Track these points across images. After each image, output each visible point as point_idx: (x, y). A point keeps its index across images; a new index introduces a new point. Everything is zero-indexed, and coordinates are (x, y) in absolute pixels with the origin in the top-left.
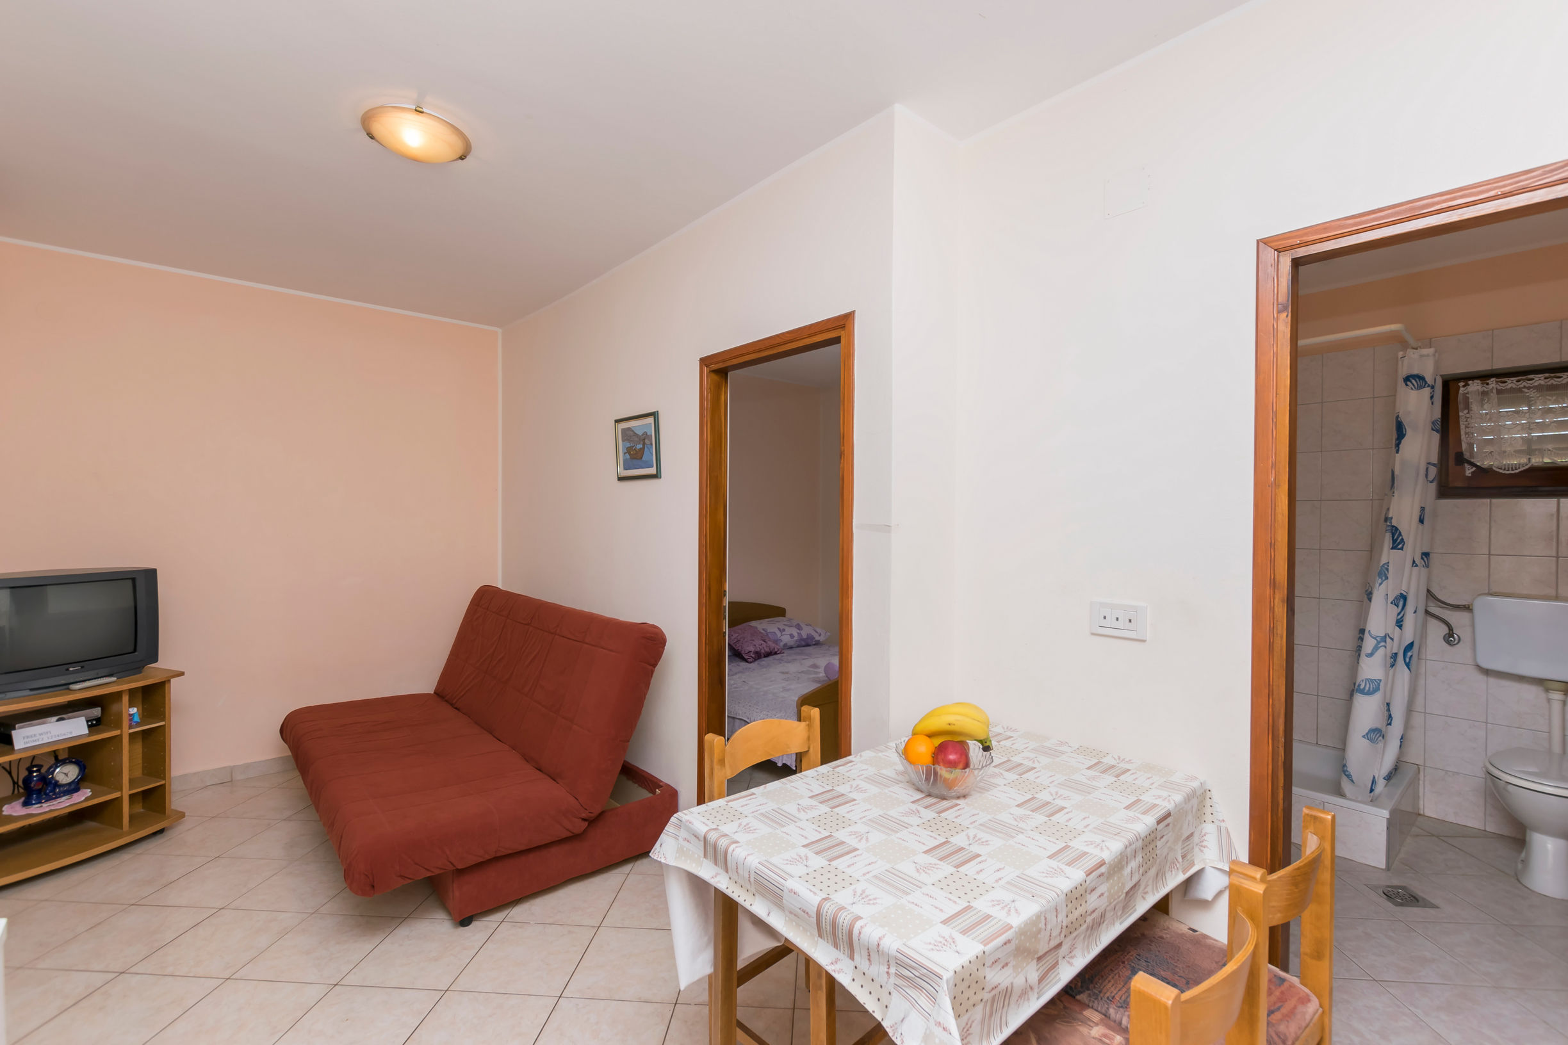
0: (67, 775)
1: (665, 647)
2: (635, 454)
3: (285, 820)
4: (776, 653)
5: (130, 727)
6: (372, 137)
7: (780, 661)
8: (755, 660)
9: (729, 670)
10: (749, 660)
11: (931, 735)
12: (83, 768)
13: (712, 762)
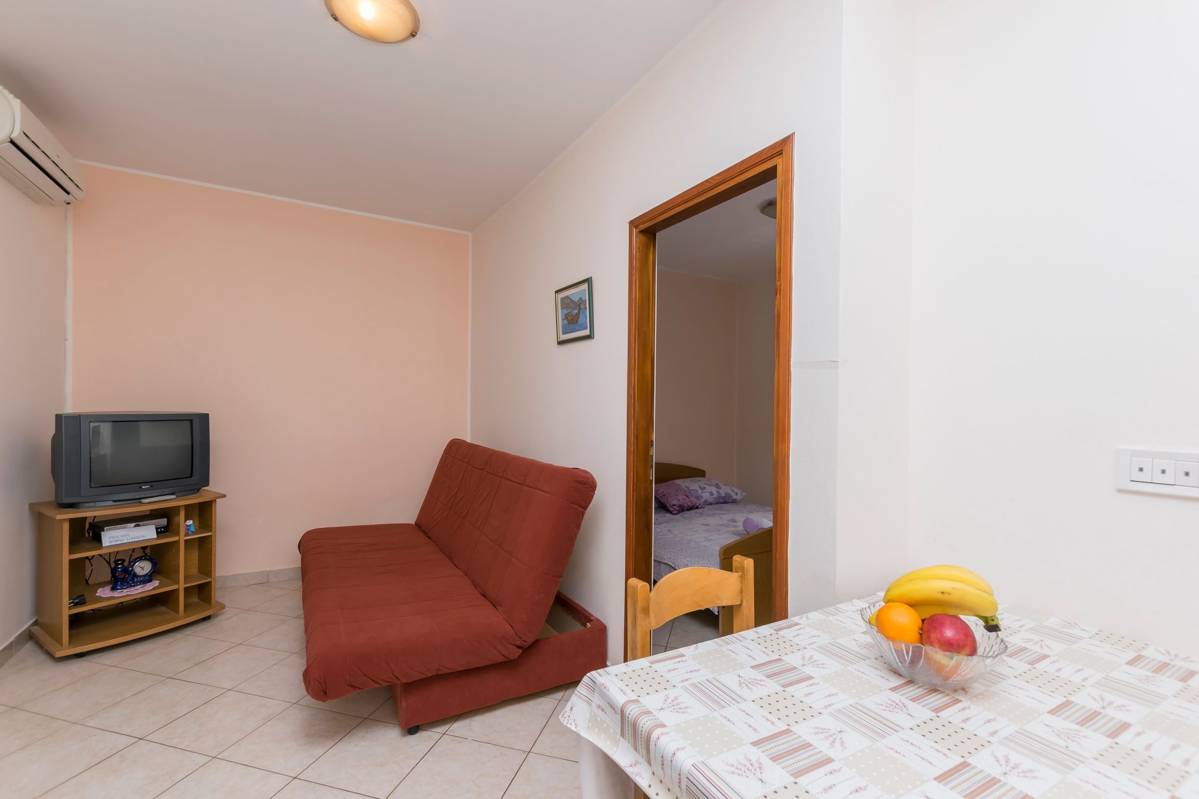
0: (143, 569)
1: (595, 492)
2: (572, 319)
3: (296, 617)
4: (697, 508)
5: (186, 535)
6: (336, 19)
7: (702, 514)
8: (679, 512)
9: (656, 520)
10: (673, 512)
11: (914, 605)
12: (154, 565)
13: (635, 609)
